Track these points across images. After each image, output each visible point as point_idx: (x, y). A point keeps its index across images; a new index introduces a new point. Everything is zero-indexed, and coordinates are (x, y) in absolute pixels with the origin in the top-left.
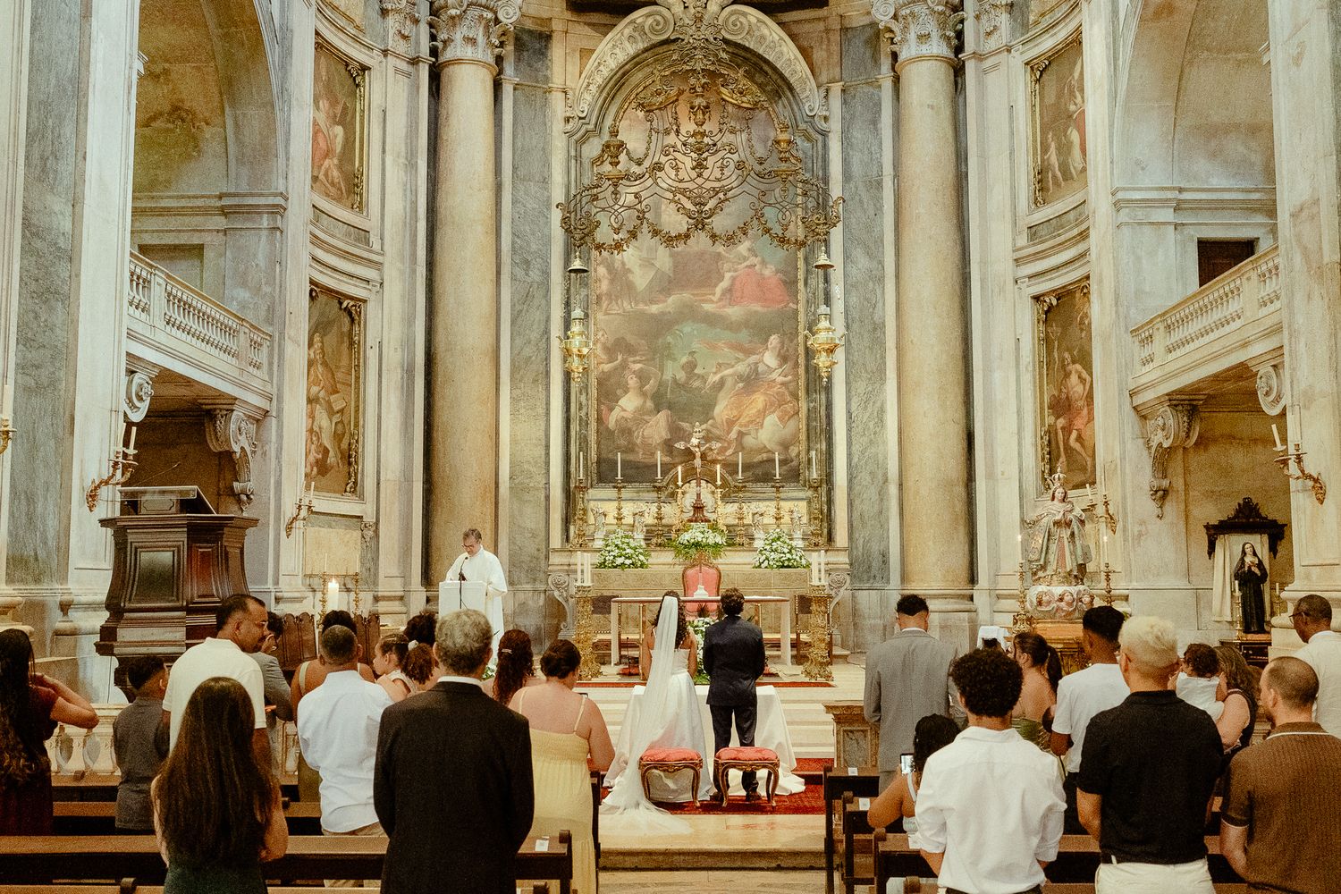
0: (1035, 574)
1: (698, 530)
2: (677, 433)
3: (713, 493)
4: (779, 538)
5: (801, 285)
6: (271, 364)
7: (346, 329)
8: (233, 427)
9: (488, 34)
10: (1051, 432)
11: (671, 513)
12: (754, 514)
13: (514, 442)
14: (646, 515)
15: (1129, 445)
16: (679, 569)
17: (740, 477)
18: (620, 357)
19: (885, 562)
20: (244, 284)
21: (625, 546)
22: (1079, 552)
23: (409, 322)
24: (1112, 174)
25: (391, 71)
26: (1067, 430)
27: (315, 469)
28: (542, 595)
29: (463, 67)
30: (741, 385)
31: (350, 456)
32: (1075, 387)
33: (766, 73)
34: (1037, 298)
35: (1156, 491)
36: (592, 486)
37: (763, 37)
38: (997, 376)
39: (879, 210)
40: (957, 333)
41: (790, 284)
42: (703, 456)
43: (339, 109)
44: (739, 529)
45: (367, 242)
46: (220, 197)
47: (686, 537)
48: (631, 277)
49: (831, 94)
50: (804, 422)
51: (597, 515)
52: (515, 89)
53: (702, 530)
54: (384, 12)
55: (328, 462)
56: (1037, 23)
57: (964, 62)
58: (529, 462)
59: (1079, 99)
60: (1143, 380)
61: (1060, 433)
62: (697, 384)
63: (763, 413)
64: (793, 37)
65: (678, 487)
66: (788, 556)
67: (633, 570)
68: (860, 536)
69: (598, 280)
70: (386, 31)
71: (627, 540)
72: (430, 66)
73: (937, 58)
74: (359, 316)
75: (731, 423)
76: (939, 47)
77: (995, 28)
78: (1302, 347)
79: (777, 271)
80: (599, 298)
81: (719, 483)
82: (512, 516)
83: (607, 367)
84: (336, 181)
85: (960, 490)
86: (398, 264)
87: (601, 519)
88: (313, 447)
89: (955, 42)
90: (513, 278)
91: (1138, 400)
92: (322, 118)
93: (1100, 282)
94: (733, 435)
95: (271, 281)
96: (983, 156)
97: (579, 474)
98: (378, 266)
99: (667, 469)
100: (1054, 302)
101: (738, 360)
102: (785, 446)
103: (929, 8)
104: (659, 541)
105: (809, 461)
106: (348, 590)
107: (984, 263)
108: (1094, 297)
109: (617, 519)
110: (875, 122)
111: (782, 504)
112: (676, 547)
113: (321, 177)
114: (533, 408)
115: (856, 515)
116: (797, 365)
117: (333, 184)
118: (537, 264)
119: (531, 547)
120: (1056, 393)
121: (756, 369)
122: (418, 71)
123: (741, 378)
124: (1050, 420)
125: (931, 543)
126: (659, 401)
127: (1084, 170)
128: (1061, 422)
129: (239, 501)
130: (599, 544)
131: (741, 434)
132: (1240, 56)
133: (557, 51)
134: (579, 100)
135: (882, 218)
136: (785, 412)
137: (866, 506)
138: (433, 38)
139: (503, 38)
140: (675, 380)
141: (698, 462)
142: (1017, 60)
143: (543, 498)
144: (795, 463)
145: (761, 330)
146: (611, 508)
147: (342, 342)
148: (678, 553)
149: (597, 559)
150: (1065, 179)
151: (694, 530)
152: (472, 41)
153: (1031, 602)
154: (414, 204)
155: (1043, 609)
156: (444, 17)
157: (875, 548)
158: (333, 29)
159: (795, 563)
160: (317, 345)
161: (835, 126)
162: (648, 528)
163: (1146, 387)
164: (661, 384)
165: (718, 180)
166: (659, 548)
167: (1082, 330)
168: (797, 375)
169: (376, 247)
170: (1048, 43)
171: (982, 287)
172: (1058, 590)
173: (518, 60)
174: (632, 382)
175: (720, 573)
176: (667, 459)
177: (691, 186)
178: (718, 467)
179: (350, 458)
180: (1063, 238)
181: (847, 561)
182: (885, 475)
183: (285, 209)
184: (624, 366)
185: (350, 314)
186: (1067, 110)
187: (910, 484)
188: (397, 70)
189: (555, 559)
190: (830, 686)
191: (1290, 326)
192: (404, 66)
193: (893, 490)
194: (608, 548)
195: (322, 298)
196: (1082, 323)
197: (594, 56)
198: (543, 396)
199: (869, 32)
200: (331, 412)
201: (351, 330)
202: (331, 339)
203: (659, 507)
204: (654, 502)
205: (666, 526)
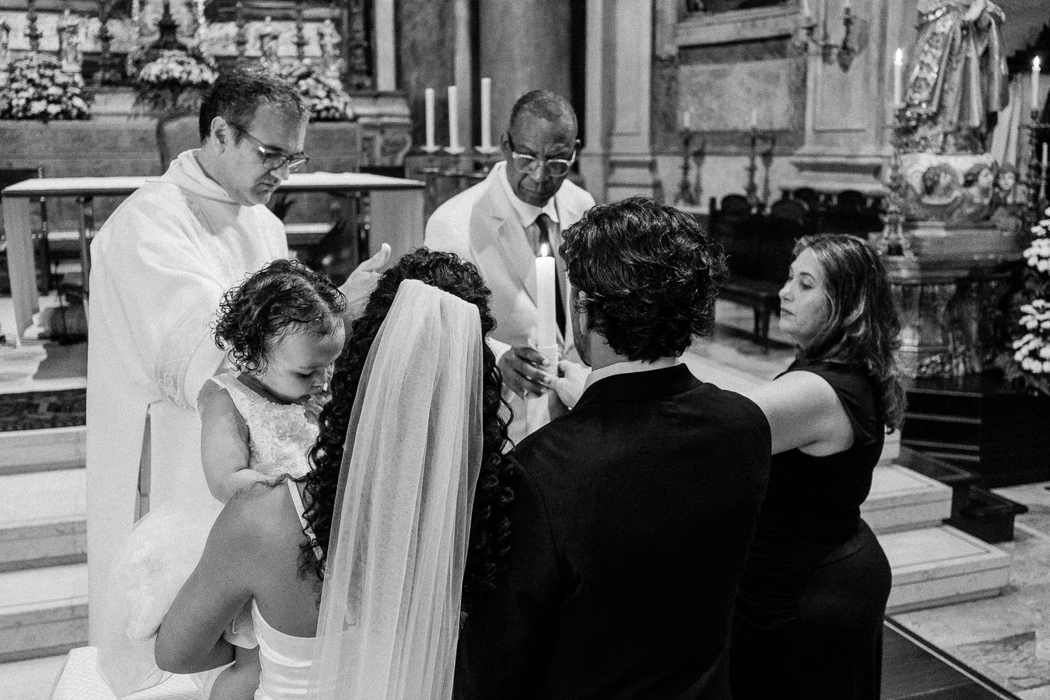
1: (173, 59)
11: (124, 34)
12: (262, 37)
14: (82, 31)
16: (149, 124)
21: (45, 82)
44: (239, 60)
47: (152, 71)
53: (180, 59)
66: (326, 102)
67: (63, 124)
71: (49, 72)
104: (108, 76)
109: (30, 36)
111: (305, 25)
112: (137, 87)
146: (19, 21)
148: (142, 96)
151: (165, 61)
155: (934, 200)
159: (337, 115)
162: (88, 58)
166: (106, 88)
181: (406, 111)
194: (15, 86)
203: (104, 22)
204: (92, 14)
205: (116, 55)
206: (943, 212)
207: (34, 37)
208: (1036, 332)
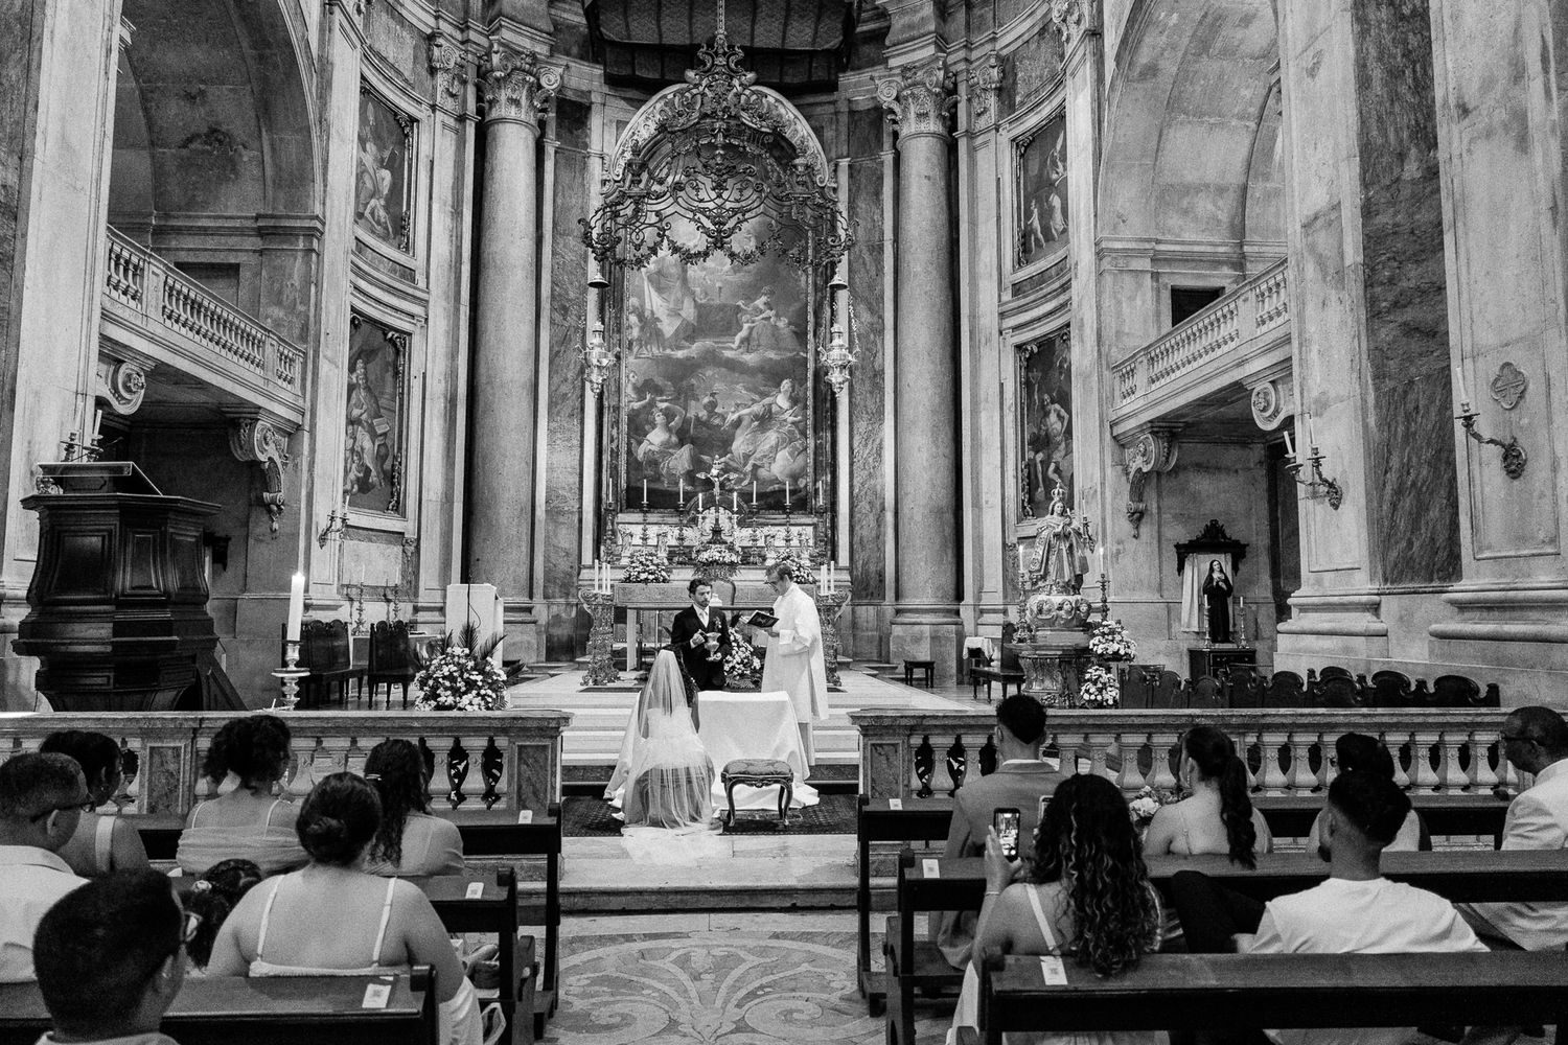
0: (1034, 584)
1: (716, 550)
2: (698, 464)
3: (730, 518)
4: (788, 557)
5: (810, 336)
6: (304, 379)
7: (390, 359)
8: (257, 436)
9: (530, 97)
10: (1031, 465)
11: (692, 536)
12: (766, 537)
13: (550, 469)
14: (669, 537)
15: (1109, 471)
17: (754, 503)
18: (648, 396)
19: (882, 580)
20: (279, 303)
21: (648, 563)
22: (1077, 564)
23: (453, 356)
24: (1095, 226)
25: (439, 126)
26: (1045, 463)
27: (356, 487)
28: (574, 609)
29: (508, 125)
30: (756, 423)
32: (1054, 423)
33: (783, 147)
34: (1019, 347)
35: (1133, 514)
36: (621, 511)
37: (780, 115)
38: (983, 416)
39: (880, 271)
40: (947, 380)
41: (801, 336)
42: (722, 485)
43: (387, 154)
44: (753, 550)
45: (413, 280)
46: (257, 218)
47: (704, 556)
48: (659, 325)
49: (840, 169)
50: (812, 456)
51: (624, 535)
52: (556, 152)
53: (720, 550)
54: (432, 71)
55: (371, 480)
56: (1022, 103)
57: (957, 140)
58: (564, 488)
59: (1061, 169)
60: (1126, 410)
61: (1039, 466)
62: (717, 421)
63: (775, 449)
64: (808, 118)
65: (698, 512)
67: (654, 584)
68: (860, 557)
69: (630, 327)
70: (434, 88)
71: (650, 558)
72: (476, 124)
73: (933, 134)
74: (404, 348)
75: (747, 457)
76: (933, 125)
77: (986, 110)
78: (1314, 355)
79: (790, 324)
80: (631, 344)
81: (735, 509)
82: (547, 537)
83: (636, 405)
84: (383, 220)
85: (949, 517)
86: (444, 303)
87: (627, 539)
88: (354, 466)
89: (949, 123)
90: (552, 322)
91: (1118, 430)
92: (369, 160)
93: (1081, 326)
94: (749, 468)
95: (306, 301)
96: (973, 223)
97: (609, 498)
98: (424, 303)
99: (689, 496)
100: (1036, 350)
101: (754, 401)
102: (795, 477)
103: (928, 90)
104: (681, 559)
105: (816, 491)
106: (388, 601)
107: (973, 317)
108: (1074, 342)
109: (643, 540)
110: (878, 193)
111: (792, 528)
112: (695, 565)
113: (367, 213)
114: (569, 440)
115: (855, 539)
116: (805, 407)
117: (379, 223)
118: (574, 310)
119: (563, 565)
120: (1035, 431)
121: (770, 411)
122: (465, 127)
123: (757, 417)
124: (1029, 455)
125: (922, 564)
126: (683, 436)
127: (1065, 231)
128: (1040, 457)
129: (270, 511)
130: (625, 561)
131: (756, 467)
132: (1212, 121)
133: (595, 121)
134: (614, 166)
135: (882, 279)
136: (796, 449)
137: (866, 531)
138: (480, 99)
139: (546, 105)
140: (698, 419)
141: (717, 490)
142: (1005, 137)
143: (576, 518)
144: (803, 493)
145: (773, 376)
146: (637, 530)
147: (387, 371)
148: (698, 570)
149: (622, 575)
150: (1047, 241)
151: (713, 550)
152: (516, 102)
153: (1032, 611)
154: (459, 248)
155: (1043, 617)
156: (491, 81)
157: (872, 568)
158: (381, 78)
160: (360, 370)
161: (843, 197)
162: (671, 548)
163: (1129, 417)
164: (686, 421)
165: (737, 201)
166: (679, 566)
167: (1061, 373)
168: (805, 417)
169: (422, 284)
170: (1032, 121)
171: (971, 338)
172: (1057, 599)
173: (559, 125)
174: (659, 419)
175: (735, 589)
176: (689, 488)
177: (711, 205)
178: (735, 494)
179: (393, 478)
180: (1045, 291)
181: (849, 578)
182: (883, 504)
183: (322, 233)
184: (652, 404)
185: (395, 345)
186: (1049, 179)
187: (905, 511)
188: (444, 125)
189: (585, 574)
190: (839, 691)
191: (1300, 335)
192: (451, 122)
193: (889, 517)
194: (633, 565)
195: (365, 327)
196: (1061, 367)
197: (629, 126)
198: (577, 429)
199: (873, 115)
200: (374, 435)
201: (396, 359)
202: (375, 366)
203: (681, 530)
204: (676, 525)
205: (687, 547)
206: (1051, 623)
207: (645, 539)
208: (1089, 680)
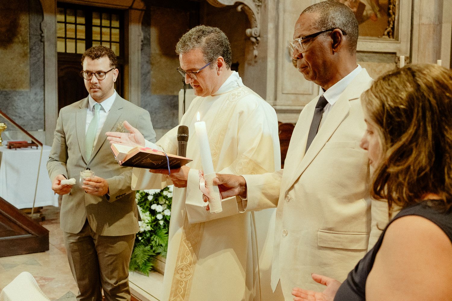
31: (389, 9)
55: (365, 13)
